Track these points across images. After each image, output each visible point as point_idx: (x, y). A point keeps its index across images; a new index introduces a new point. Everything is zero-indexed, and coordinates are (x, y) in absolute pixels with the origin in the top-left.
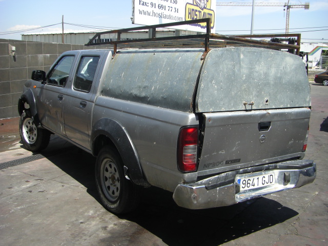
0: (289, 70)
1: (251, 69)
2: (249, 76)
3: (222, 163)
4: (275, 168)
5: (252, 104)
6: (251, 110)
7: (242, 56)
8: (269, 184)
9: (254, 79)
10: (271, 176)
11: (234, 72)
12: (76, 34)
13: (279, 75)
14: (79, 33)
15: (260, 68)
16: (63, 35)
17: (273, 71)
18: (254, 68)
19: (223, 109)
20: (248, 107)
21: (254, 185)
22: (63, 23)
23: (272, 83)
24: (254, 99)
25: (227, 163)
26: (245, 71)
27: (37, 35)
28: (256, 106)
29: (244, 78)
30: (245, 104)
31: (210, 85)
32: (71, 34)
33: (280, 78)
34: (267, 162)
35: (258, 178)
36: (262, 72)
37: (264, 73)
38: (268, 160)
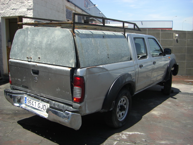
0: (56, 39)
1: (33, 39)
2: (32, 43)
5: (31, 58)
6: (31, 62)
7: (29, 32)
8: (42, 110)
9: (34, 45)
10: (45, 106)
11: (25, 41)
13: (49, 43)
15: (38, 39)
17: (45, 40)
18: (34, 38)
19: (18, 59)
20: (29, 60)
21: (33, 105)
23: (44, 47)
24: (33, 55)
25: (23, 86)
26: (29, 40)
28: (33, 60)
29: (29, 44)
30: (27, 58)
31: (15, 46)
33: (50, 45)
34: (44, 96)
35: (35, 102)
36: (38, 40)
37: (39, 41)
38: (45, 95)
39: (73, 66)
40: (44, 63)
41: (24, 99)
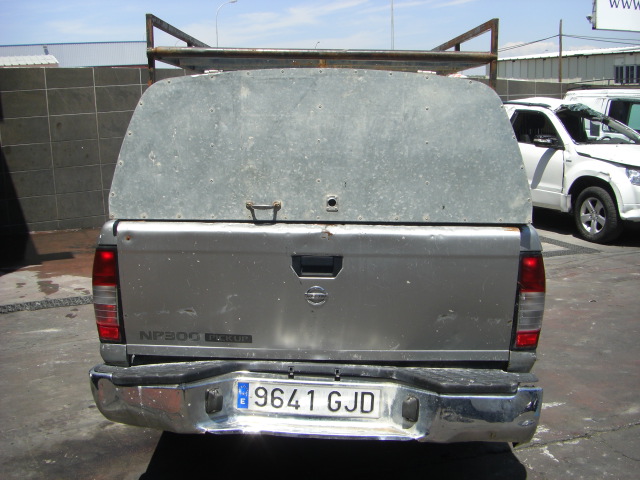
0: (429, 121)
1: (277, 122)
3: (195, 337)
4: (384, 377)
5: (277, 208)
6: (273, 222)
8: (358, 413)
9: (286, 146)
10: (367, 397)
11: (217, 131)
12: (587, 56)
14: (593, 55)
15: (311, 119)
16: (560, 58)
18: (287, 119)
19: (179, 216)
20: (264, 215)
21: (297, 407)
22: (560, 35)
23: (355, 155)
24: (284, 195)
25: (211, 338)
26: (253, 127)
27: (514, 61)
28: (289, 212)
29: (250, 144)
30: (249, 207)
31: (141, 161)
32: (578, 56)
33: (392, 143)
34: (356, 357)
35: (312, 392)
36: (316, 127)
37: (322, 131)
38: (359, 353)
39: (525, 217)
40: (364, 220)
41: (235, 390)
